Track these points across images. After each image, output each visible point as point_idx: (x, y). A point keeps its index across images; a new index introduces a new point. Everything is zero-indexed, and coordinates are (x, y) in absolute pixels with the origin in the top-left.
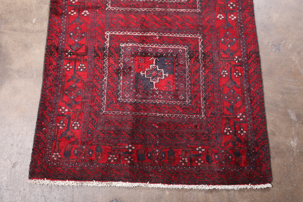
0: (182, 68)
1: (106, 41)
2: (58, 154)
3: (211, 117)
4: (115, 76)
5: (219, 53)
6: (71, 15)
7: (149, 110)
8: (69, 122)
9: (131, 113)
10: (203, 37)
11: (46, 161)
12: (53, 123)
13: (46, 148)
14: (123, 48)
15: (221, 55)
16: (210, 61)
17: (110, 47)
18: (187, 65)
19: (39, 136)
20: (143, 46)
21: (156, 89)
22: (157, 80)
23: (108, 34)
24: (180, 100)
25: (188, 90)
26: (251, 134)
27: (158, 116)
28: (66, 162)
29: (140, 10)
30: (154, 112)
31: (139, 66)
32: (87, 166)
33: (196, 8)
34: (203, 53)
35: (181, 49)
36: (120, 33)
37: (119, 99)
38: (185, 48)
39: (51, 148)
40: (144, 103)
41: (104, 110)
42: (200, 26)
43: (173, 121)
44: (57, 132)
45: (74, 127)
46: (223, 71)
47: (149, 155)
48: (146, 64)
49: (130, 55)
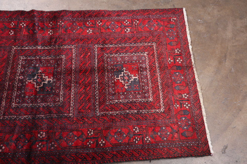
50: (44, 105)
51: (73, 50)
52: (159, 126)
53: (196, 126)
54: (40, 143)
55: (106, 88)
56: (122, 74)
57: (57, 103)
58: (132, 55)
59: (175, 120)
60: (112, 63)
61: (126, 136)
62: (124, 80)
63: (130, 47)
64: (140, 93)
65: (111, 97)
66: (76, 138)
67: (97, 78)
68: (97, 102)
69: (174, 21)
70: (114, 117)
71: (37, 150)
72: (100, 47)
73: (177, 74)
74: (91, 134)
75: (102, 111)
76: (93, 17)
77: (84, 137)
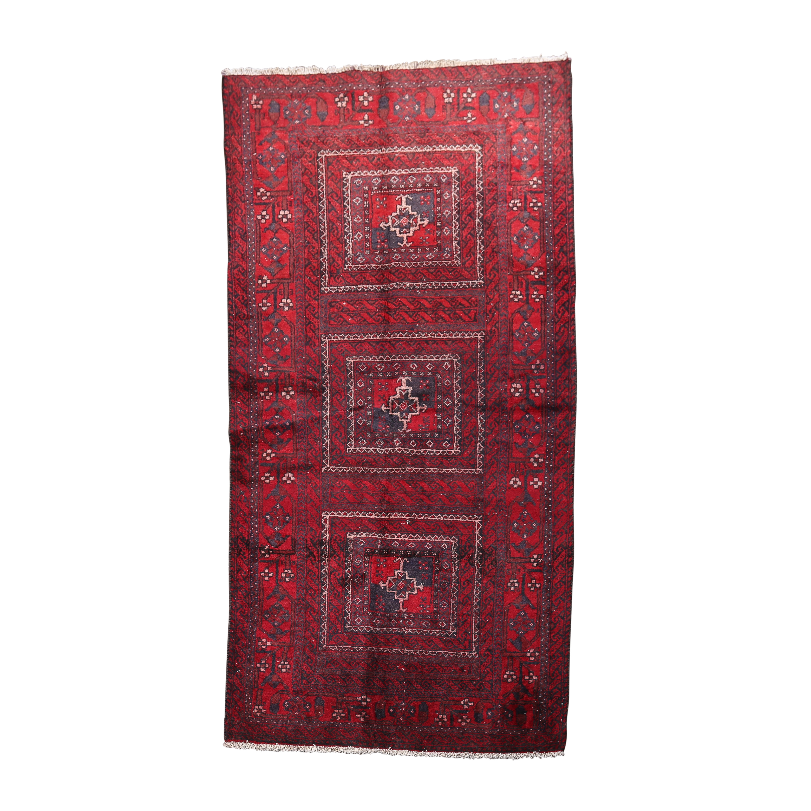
0: (446, 576)
1: (325, 528)
2: (261, 707)
3: (486, 655)
4: (340, 589)
5: (507, 548)
6: (265, 483)
7: (392, 643)
8: (274, 661)
9: (364, 649)
10: (484, 521)
11: (245, 718)
12: (250, 663)
13: (244, 699)
14: (351, 541)
15: (510, 553)
16: (492, 563)
17: (331, 539)
18: (453, 571)
19: (233, 682)
20: (383, 537)
21: (403, 610)
22: (405, 595)
23: (327, 516)
24: (441, 629)
25: (453, 613)
26: (544, 681)
27: (405, 653)
28: (273, 719)
29: (380, 470)
30: (399, 647)
31: (377, 572)
32: (303, 725)
33: (474, 466)
34: (481, 550)
35: (445, 542)
36: (346, 514)
37: (347, 627)
38: (452, 541)
39: (251, 700)
40: (385, 633)
41: (324, 644)
42: (479, 500)
43: (427, 661)
44: (258, 677)
45: (282, 669)
46: (511, 581)
47: (391, 710)
48: (388, 568)
49: (362, 553)
50: (458, 391)
51: (335, 340)
52: (510, 159)
53: (513, 80)
54: (532, 391)
55: (425, 264)
56: (395, 231)
57: (455, 366)
58: (349, 207)
59: (499, 124)
60: (368, 252)
61: (527, 225)
62: (409, 226)
63: (328, 211)
64: (438, 192)
65: (447, 255)
66: (526, 324)
67: (404, 284)
68: (456, 284)
69: (261, 102)
70: (489, 250)
71: (544, 394)
72: (327, 278)
73: (398, 107)
74: (520, 295)
75: (475, 273)
76: (247, 296)
77: (525, 308)
